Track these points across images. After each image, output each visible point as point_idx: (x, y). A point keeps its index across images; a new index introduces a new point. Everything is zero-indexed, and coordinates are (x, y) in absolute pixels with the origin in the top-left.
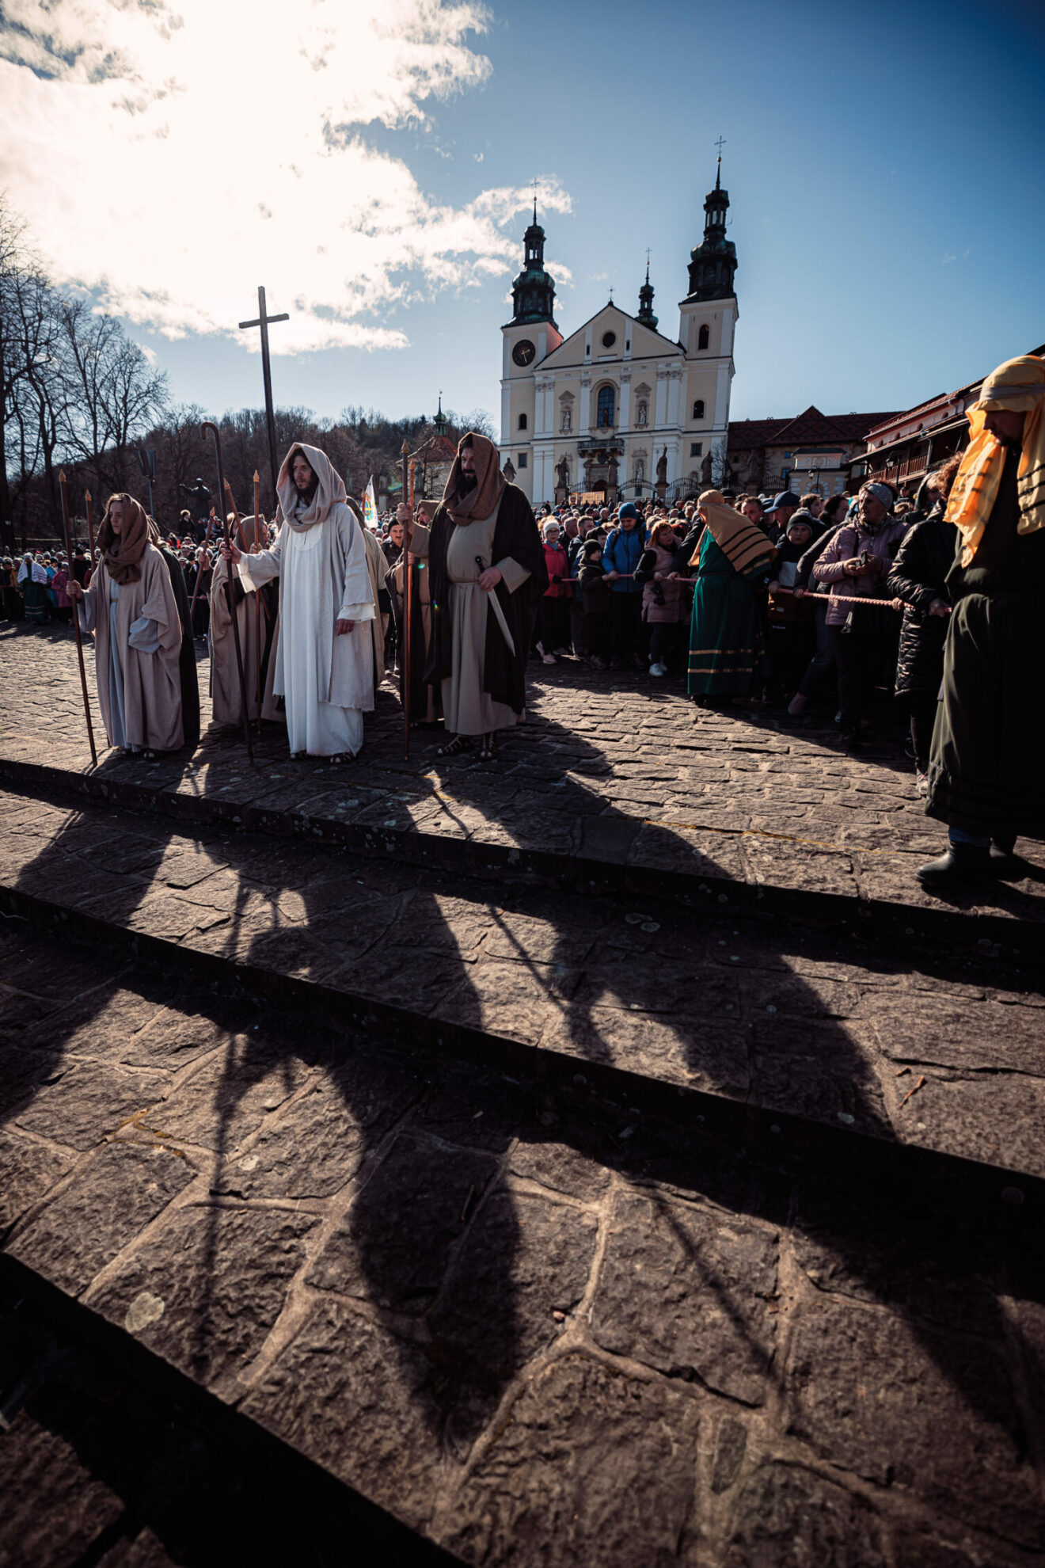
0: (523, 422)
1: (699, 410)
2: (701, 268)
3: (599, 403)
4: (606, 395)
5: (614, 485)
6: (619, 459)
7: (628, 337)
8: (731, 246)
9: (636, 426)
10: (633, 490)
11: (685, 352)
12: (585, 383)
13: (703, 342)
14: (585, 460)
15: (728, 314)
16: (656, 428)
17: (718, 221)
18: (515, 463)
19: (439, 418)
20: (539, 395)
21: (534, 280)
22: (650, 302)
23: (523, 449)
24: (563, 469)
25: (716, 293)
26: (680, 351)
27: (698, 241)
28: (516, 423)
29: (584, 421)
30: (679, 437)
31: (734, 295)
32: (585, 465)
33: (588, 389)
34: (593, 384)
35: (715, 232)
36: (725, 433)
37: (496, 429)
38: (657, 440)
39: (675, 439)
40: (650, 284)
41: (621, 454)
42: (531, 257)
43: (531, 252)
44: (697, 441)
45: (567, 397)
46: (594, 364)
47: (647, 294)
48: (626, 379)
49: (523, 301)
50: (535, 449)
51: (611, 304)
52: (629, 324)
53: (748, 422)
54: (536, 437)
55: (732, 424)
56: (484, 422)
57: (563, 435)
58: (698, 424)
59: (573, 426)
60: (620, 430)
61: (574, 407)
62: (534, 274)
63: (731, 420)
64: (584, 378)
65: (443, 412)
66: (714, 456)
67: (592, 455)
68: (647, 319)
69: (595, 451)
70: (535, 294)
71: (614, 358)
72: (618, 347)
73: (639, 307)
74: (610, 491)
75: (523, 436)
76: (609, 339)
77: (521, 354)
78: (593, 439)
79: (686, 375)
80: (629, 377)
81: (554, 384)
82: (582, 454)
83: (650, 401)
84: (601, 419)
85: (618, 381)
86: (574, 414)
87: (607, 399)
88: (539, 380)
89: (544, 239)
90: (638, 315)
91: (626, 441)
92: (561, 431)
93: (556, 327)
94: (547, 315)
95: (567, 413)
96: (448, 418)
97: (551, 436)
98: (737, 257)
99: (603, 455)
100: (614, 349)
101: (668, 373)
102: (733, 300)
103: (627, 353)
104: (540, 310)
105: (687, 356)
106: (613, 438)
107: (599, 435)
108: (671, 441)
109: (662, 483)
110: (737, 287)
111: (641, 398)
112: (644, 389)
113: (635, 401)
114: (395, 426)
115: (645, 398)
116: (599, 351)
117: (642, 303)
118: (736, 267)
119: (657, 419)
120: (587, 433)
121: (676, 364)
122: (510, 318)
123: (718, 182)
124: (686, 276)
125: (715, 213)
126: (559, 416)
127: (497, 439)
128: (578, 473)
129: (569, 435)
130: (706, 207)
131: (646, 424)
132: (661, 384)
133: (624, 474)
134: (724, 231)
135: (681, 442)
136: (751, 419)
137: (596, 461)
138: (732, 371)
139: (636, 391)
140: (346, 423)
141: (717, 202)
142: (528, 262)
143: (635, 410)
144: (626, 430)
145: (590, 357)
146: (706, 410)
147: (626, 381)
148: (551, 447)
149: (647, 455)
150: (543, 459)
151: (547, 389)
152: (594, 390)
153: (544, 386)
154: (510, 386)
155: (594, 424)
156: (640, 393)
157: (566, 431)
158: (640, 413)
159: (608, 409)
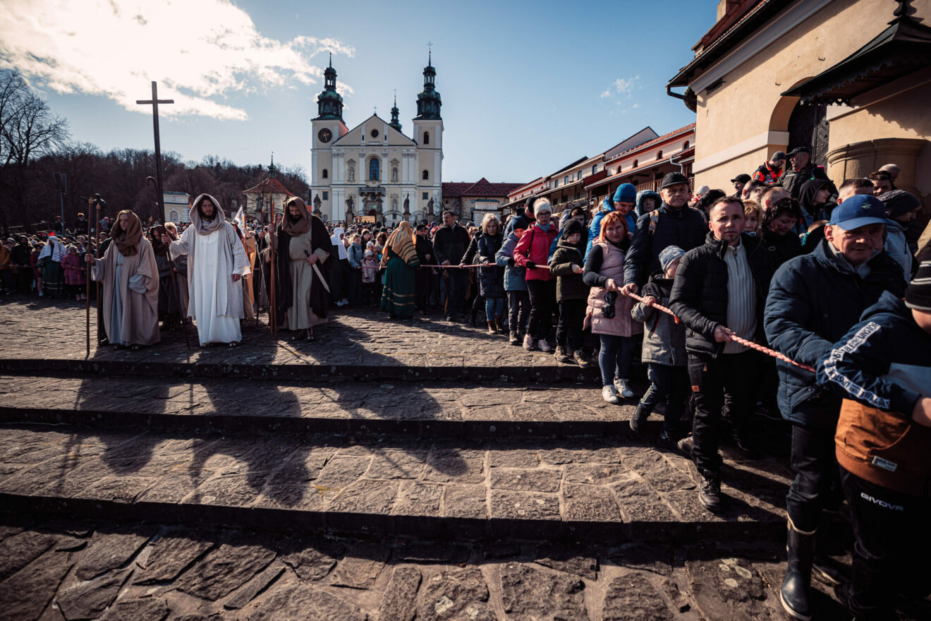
0: (325, 174)
1: (426, 175)
2: (423, 103)
3: (370, 167)
4: (374, 163)
5: (380, 213)
6: (383, 198)
7: (386, 133)
8: (438, 94)
9: (392, 181)
10: (391, 216)
11: (417, 144)
12: (362, 155)
13: (426, 140)
14: (364, 197)
15: (438, 127)
16: (403, 183)
17: (431, 81)
18: (321, 197)
19: (272, 167)
20: (335, 160)
21: (331, 96)
22: (397, 116)
23: (326, 189)
24: (350, 202)
25: (432, 117)
26: (415, 144)
27: (422, 90)
28: (321, 174)
29: (362, 176)
30: (416, 189)
31: (441, 119)
32: (363, 201)
33: (364, 159)
34: (366, 157)
35: (429, 86)
36: (440, 188)
37: (308, 176)
38: (404, 189)
39: (413, 189)
40: (397, 107)
41: (384, 196)
42: (329, 84)
43: (329, 81)
44: (425, 191)
45: (351, 162)
46: (366, 146)
47: (395, 112)
48: (385, 155)
49: (324, 107)
50: (333, 189)
51: (375, 115)
52: (386, 127)
53: (452, 183)
54: (333, 183)
55: (443, 184)
56: (301, 172)
57: (349, 183)
58: (425, 183)
59: (356, 178)
60: (383, 183)
61: (356, 168)
62: (330, 93)
63: (443, 181)
64: (362, 152)
65: (274, 164)
66: (434, 200)
67: (367, 195)
68: (396, 125)
69: (369, 193)
70: (331, 104)
71: (378, 144)
72: (380, 138)
73: (391, 118)
74: (378, 216)
75: (325, 182)
76: (375, 133)
77: (324, 136)
78: (368, 187)
79: (418, 157)
80: (387, 154)
81: (344, 154)
82: (362, 194)
83: (399, 168)
84: (372, 176)
85: (380, 156)
86: (356, 172)
87: (375, 165)
88: (335, 151)
89: (336, 76)
90: (390, 122)
91: (387, 189)
92: (349, 181)
93: (344, 123)
94: (339, 116)
95: (352, 171)
96: (277, 167)
97: (342, 183)
98: (442, 100)
99: (373, 195)
100: (376, 139)
101: (408, 155)
102: (440, 121)
103: (385, 142)
104: (335, 113)
105: (418, 147)
106: (379, 187)
107: (371, 184)
108: (411, 191)
109: (407, 213)
110: (442, 115)
112: (395, 162)
113: (391, 168)
114: (241, 170)
115: (395, 166)
116: (369, 139)
117: (393, 116)
118: (441, 105)
119: (403, 178)
120: (364, 183)
121: (412, 150)
122: (316, 115)
123: (430, 63)
124: (416, 106)
125: (429, 77)
127: (309, 182)
128: (359, 205)
129: (354, 183)
130: (424, 73)
131: (397, 181)
132: (405, 160)
133: (386, 206)
134: (434, 87)
135: (417, 191)
136: (454, 182)
137: (369, 199)
138: (442, 157)
139: (391, 162)
140: (206, 164)
141: (430, 72)
142: (326, 86)
143: (391, 172)
144: (386, 183)
145: (364, 142)
146: (430, 176)
147: (385, 157)
148: (343, 189)
149: (398, 197)
150: (338, 196)
151: (340, 157)
152: (367, 160)
153: (338, 155)
154: (316, 153)
155: (367, 178)
156: (393, 164)
157: (351, 180)
158: (393, 174)
159: (375, 171)
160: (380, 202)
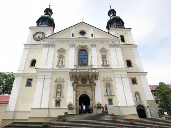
0: (33, 63)
1: (129, 64)
3: (79, 56)
9: (102, 65)
12: (72, 46)
15: (130, 33)
20: (45, 50)
26: (118, 38)
28: (29, 63)
29: (72, 61)
33: (73, 48)
34: (76, 47)
38: (116, 73)
41: (96, 80)
44: (133, 77)
45: (61, 50)
46: (76, 39)
48: (94, 46)
50: (39, 74)
51: (82, 22)
54: (40, 68)
57: (59, 68)
58: (131, 70)
60: (93, 67)
61: (65, 55)
64: (72, 43)
71: (86, 39)
72: (88, 35)
75: (32, 70)
77: (38, 37)
80: (96, 45)
81: (54, 45)
82: (71, 79)
83: (107, 55)
84: (81, 62)
85: (89, 46)
86: (66, 59)
87: (83, 54)
92: (57, 66)
95: (61, 58)
97: (50, 68)
100: (85, 36)
101: (115, 45)
103: (92, 37)
111: (103, 54)
112: (103, 50)
113: (100, 55)
115: (105, 54)
116: (78, 36)
119: (113, 63)
120: (74, 67)
121: (117, 42)
126: (57, 59)
129: (62, 68)
131: (108, 65)
132: (112, 49)
143: (100, 58)
144: (97, 67)
145: (73, 38)
146: (133, 64)
147: (94, 47)
148: (51, 74)
149: (112, 81)
150: (44, 81)
151: (50, 47)
152: (77, 49)
153: (49, 45)
154: (29, 47)
155: (77, 64)
156: (102, 52)
157: (60, 66)
158: (103, 61)
159: (84, 59)
160: (93, 86)
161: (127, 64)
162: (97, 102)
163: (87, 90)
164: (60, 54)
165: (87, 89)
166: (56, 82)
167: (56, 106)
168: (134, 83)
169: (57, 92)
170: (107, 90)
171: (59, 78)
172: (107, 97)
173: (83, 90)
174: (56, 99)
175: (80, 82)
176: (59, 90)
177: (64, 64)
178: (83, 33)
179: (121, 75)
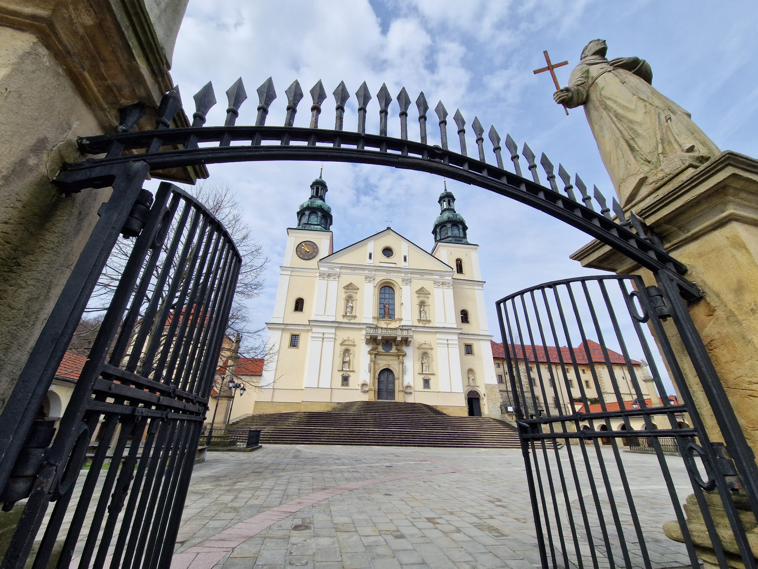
0: (299, 305)
1: (465, 317)
3: (380, 298)
4: (387, 293)
6: (405, 350)
7: (405, 252)
8: (461, 218)
11: (453, 271)
12: (369, 279)
13: (460, 270)
14: (371, 347)
15: (474, 255)
16: (434, 325)
18: (286, 343)
20: (320, 284)
21: (319, 205)
23: (298, 330)
26: (450, 270)
28: (293, 305)
29: (367, 310)
32: (370, 352)
33: (371, 285)
34: (376, 282)
38: (440, 335)
41: (408, 345)
44: (467, 342)
45: (350, 288)
46: (376, 266)
48: (407, 281)
50: (313, 329)
51: (389, 228)
52: (406, 246)
54: (316, 319)
57: (346, 320)
58: (466, 328)
59: (357, 313)
60: (403, 323)
61: (357, 297)
64: (368, 275)
67: (376, 343)
69: (382, 339)
70: (319, 214)
71: (394, 265)
72: (397, 259)
75: (300, 318)
77: (304, 251)
78: (378, 328)
80: (411, 280)
81: (338, 276)
82: (367, 341)
83: (429, 301)
85: (398, 282)
86: (357, 303)
87: (387, 296)
88: (324, 269)
91: (412, 334)
92: (344, 316)
95: (350, 301)
97: (331, 319)
98: (467, 225)
99: (387, 344)
100: (392, 259)
101: (442, 284)
103: (404, 264)
105: (453, 275)
106: (399, 329)
107: (384, 324)
108: (451, 338)
111: (420, 299)
112: (421, 292)
113: (417, 301)
115: (425, 299)
116: (379, 258)
118: (467, 228)
119: (434, 318)
120: (371, 321)
121: (449, 278)
123: (446, 189)
125: (446, 204)
126: (342, 303)
129: (353, 321)
130: (439, 201)
132: (437, 292)
133: (411, 365)
134: (455, 212)
135: (458, 341)
139: (416, 292)
141: (446, 198)
143: (417, 308)
144: (410, 324)
145: (371, 261)
146: (471, 318)
147: (406, 284)
148: (333, 331)
149: (432, 349)
150: (323, 341)
151: (331, 279)
152: (377, 288)
153: (329, 276)
154: (289, 273)
155: (376, 315)
156: (420, 295)
157: (349, 316)
158: (420, 311)
159: (389, 304)
160: (401, 355)
161: (462, 317)
162: (406, 384)
163: (391, 362)
164: (348, 294)
165: (392, 360)
166: (341, 344)
167: (343, 385)
168: (469, 353)
169: (344, 362)
170: (422, 364)
171: (347, 339)
172: (423, 376)
173: (385, 362)
174: (342, 373)
175: (380, 349)
176: (347, 359)
177: (354, 314)
178: (388, 252)
179: (448, 340)
